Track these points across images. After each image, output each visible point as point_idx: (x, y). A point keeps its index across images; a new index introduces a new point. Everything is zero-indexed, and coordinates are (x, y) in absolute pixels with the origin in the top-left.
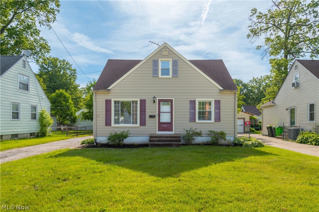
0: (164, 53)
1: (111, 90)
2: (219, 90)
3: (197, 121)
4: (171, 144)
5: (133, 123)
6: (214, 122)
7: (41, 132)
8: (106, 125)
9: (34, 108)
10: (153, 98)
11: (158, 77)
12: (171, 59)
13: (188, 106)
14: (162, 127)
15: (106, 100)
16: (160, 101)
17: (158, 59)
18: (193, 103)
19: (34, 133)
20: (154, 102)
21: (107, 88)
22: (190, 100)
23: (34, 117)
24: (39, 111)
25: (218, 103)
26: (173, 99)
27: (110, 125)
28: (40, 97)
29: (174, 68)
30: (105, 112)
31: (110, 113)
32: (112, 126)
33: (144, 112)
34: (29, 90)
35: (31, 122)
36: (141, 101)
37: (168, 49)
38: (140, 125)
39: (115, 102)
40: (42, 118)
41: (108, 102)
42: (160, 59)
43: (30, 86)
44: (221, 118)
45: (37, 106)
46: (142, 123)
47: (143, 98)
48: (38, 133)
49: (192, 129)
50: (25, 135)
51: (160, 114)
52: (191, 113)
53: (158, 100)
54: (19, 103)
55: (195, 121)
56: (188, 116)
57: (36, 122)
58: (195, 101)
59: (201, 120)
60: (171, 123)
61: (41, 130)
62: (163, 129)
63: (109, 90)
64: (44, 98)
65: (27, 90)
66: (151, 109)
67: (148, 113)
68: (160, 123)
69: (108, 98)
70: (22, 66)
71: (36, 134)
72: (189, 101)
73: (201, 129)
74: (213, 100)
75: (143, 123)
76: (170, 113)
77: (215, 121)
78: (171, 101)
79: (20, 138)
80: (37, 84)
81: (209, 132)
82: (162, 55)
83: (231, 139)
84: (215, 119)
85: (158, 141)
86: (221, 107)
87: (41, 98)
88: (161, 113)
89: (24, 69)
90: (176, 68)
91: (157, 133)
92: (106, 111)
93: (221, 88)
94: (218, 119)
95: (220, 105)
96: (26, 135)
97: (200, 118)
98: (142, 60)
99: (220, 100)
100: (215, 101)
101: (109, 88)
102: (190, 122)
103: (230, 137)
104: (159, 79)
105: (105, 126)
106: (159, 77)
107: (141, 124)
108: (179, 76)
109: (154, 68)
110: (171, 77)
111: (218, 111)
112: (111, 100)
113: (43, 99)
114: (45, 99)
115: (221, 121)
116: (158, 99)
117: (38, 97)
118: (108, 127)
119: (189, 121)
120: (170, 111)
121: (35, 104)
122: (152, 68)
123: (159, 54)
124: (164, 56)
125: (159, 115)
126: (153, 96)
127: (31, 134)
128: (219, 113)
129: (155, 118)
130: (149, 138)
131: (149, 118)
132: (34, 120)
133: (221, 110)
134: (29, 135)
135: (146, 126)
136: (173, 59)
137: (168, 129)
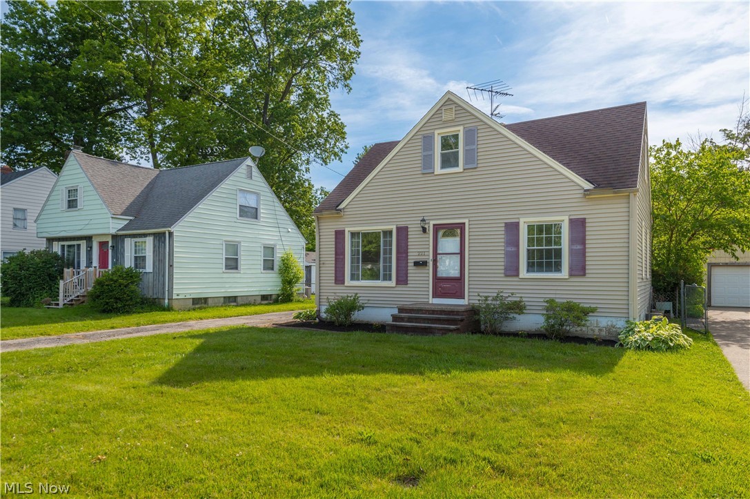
0: (446, 116)
1: (345, 210)
2: (582, 191)
3: (523, 273)
4: (430, 328)
5: (385, 279)
6: (567, 277)
7: (283, 294)
8: (335, 283)
9: (270, 249)
10: (420, 222)
11: (433, 173)
12: (461, 128)
13: (500, 236)
14: (441, 287)
15: (336, 231)
16: (437, 228)
17: (432, 131)
18: (512, 228)
19: (271, 295)
20: (424, 230)
21: (337, 207)
22: (505, 223)
23: (269, 265)
24: (279, 255)
25: (579, 225)
26: (466, 221)
27: (343, 282)
28: (281, 230)
29: (468, 148)
30: (334, 256)
31: (341, 257)
32: (346, 284)
33: (404, 255)
34: (259, 218)
35: (262, 275)
36: (399, 229)
37: (453, 106)
38: (397, 284)
39: (353, 235)
40: (286, 267)
41: (339, 235)
42: (436, 132)
43: (262, 211)
44: (587, 267)
45: (275, 245)
46: (400, 279)
47: (402, 224)
48: (279, 296)
49: (501, 294)
50: (252, 300)
51: (436, 257)
52: (507, 254)
53: (434, 225)
54: (240, 242)
55: (518, 275)
56: (500, 262)
57: (274, 275)
58: (517, 224)
59: (533, 271)
60: (460, 280)
61: (282, 290)
62: (442, 292)
63: (340, 210)
64: (290, 230)
65: (256, 218)
66: (419, 246)
67: (413, 257)
68: (437, 280)
69: (339, 227)
70: (244, 176)
71: (274, 297)
72: (503, 225)
73: (523, 295)
74: (566, 219)
75: (402, 280)
76: (459, 255)
77: (571, 275)
78: (462, 226)
79: (240, 303)
80: (276, 204)
81: (547, 302)
82: (441, 122)
83: (618, 323)
84: (571, 269)
85: (410, 320)
86: (587, 237)
87: (285, 230)
88: (439, 257)
89: (249, 181)
90: (474, 147)
91: (430, 302)
92: (336, 254)
93: (588, 186)
94: (579, 269)
95: (584, 232)
96: (254, 298)
97: (531, 267)
98: (399, 141)
99: (585, 219)
100: (571, 221)
101: (341, 207)
102: (506, 276)
103: (614, 320)
104: (434, 178)
105: (334, 285)
106: (435, 173)
107: (399, 282)
108: (479, 165)
109: (425, 153)
110: (462, 170)
111: (579, 247)
112: (344, 230)
113: (289, 232)
114: (294, 231)
115: (587, 276)
116: (432, 223)
117: (277, 229)
118: (340, 287)
119: (503, 275)
120: (459, 251)
121: (272, 243)
122: (420, 155)
123: (436, 120)
124: (445, 122)
125: (435, 261)
126: (421, 219)
127: (264, 297)
128: (583, 253)
129: (427, 268)
130: (395, 312)
131: (414, 268)
132: (270, 271)
133: (587, 246)
134: (259, 299)
135: (408, 286)
136: (466, 126)
137: (454, 292)
